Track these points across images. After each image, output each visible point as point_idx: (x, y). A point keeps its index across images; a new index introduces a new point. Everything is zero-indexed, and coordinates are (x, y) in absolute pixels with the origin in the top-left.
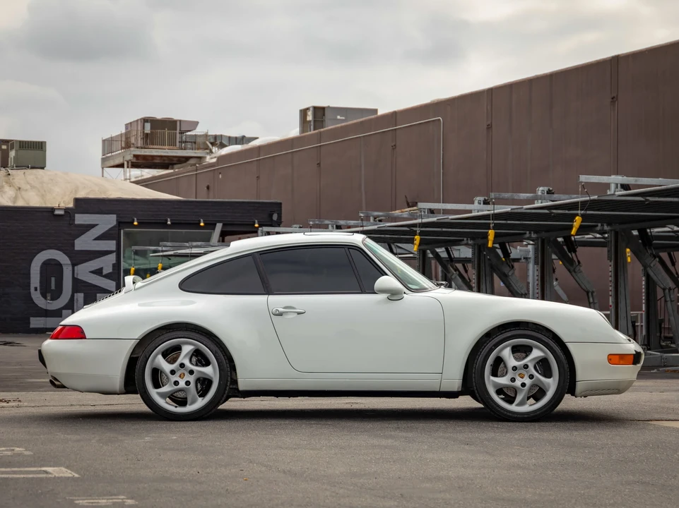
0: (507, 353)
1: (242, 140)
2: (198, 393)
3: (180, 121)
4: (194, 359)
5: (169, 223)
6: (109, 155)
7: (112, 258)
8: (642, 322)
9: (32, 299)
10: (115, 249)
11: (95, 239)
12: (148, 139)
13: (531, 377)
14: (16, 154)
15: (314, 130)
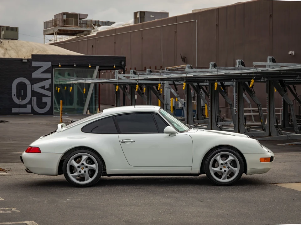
0: (219, 158)
1: (108, 23)
2: (89, 175)
3: (80, 14)
4: (88, 161)
5: (75, 66)
6: (47, 29)
7: (49, 81)
8: (281, 113)
9: (13, 100)
10: (50, 77)
11: (41, 73)
12: (65, 22)
13: (229, 167)
14: (5, 33)
15: (140, 23)
